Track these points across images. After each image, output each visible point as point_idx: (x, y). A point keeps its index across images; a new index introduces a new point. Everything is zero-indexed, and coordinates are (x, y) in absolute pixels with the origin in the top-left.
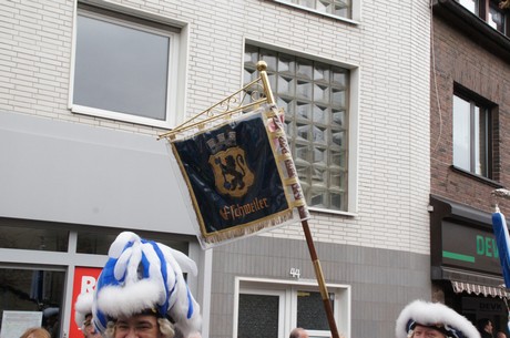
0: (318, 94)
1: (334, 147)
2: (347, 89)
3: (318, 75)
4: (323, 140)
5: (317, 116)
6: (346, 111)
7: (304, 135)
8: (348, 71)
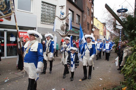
0: (51, 9)
1: (54, 16)
2: (55, 8)
3: (51, 6)
4: (52, 15)
5: (51, 12)
6: (55, 11)
7: (50, 14)
8: (55, 6)
